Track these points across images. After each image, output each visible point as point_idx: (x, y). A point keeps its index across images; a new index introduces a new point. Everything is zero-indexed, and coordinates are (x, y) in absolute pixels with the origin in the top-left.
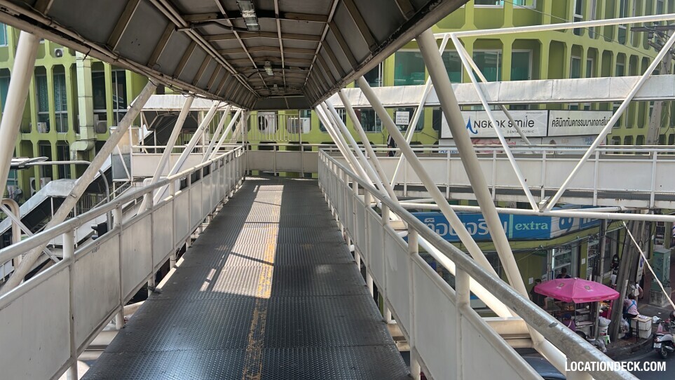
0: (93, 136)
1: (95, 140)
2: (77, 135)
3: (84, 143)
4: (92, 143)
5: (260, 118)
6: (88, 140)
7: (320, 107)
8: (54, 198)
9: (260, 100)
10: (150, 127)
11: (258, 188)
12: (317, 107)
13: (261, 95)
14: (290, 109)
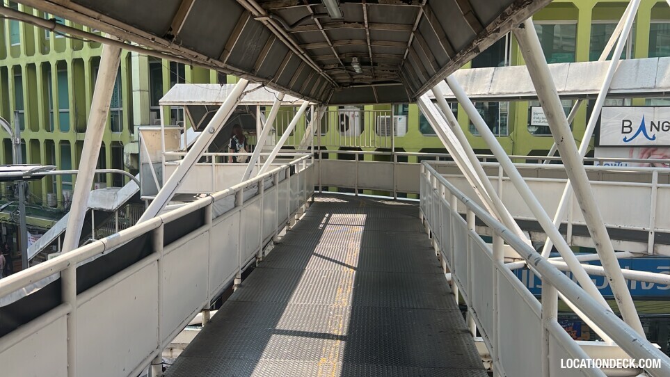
2: (132, 135)
3: (137, 144)
7: (425, 98)
8: (95, 211)
9: (338, 90)
10: (198, 126)
11: (328, 219)
12: (422, 97)
13: (340, 84)
14: (379, 102)
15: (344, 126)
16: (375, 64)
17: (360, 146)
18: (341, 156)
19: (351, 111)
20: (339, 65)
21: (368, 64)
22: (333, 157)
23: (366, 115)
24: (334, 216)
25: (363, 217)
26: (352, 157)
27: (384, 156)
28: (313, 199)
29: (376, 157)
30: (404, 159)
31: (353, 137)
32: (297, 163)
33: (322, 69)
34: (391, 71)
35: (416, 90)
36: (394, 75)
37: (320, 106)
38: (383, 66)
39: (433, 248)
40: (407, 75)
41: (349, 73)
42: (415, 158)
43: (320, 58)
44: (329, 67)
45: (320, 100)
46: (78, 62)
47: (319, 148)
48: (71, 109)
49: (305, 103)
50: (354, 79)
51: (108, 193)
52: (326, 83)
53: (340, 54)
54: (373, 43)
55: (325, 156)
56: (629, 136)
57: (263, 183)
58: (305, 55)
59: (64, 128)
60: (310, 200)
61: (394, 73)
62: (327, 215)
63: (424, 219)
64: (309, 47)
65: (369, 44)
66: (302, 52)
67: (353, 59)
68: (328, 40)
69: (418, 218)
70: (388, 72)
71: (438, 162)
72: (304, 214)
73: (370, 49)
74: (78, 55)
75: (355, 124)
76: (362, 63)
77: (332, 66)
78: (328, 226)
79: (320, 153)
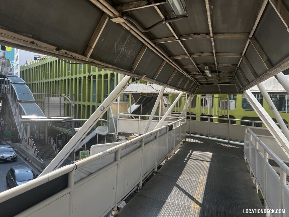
5: (202, 100)
7: (249, 92)
8: (98, 135)
9: (200, 87)
10: (137, 102)
11: (191, 154)
12: (246, 91)
13: (201, 84)
14: (222, 93)
15: (204, 103)
16: (219, 72)
17: (211, 114)
18: (202, 119)
19: (208, 97)
20: (199, 72)
21: (215, 71)
22: (198, 119)
23: (214, 99)
24: (195, 152)
25: (210, 154)
26: (207, 119)
27: (223, 120)
28: (185, 140)
29: (220, 121)
30: (233, 122)
31: (207, 110)
32: (175, 123)
33: (189, 74)
34: (228, 77)
35: (244, 87)
36: (230, 79)
37: (192, 94)
38: (224, 73)
39: (255, 188)
40: (238, 78)
41: (205, 78)
42: (240, 123)
43: (186, 67)
44: (193, 73)
45: (190, 91)
46: (100, 76)
47: (190, 114)
48: (96, 94)
49: (181, 93)
50: (208, 81)
51: (103, 128)
52: (193, 83)
53: (197, 65)
54: (217, 55)
55: (194, 118)
57: (144, 140)
58: (173, 63)
59: (94, 101)
60: (184, 140)
61: (230, 77)
62: (191, 152)
63: (246, 159)
64: (176, 58)
65: (215, 55)
66: (171, 61)
67: (205, 67)
68: (187, 52)
69: (243, 158)
70: (227, 77)
71: (253, 127)
72: (179, 149)
73: (215, 60)
74: (100, 73)
75: (209, 103)
76: (212, 71)
77: (195, 73)
78: (190, 160)
79: (191, 116)
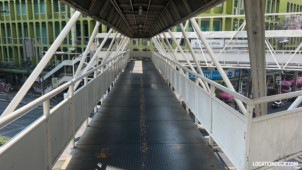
0: (76, 46)
1: (77, 47)
2: (71, 45)
3: (73, 48)
4: (76, 48)
6: (75, 47)
8: (65, 66)
9: (135, 35)
10: (100, 43)
12: (152, 38)
14: (144, 38)
15: (134, 43)
17: (138, 48)
18: (134, 50)
19: (136, 40)
23: (140, 40)
25: (141, 61)
29: (143, 50)
30: (150, 50)
46: (50, 23)
56: (197, 46)
59: (45, 43)
62: (134, 61)
69: (152, 61)
74: (50, 20)
75: (137, 42)
